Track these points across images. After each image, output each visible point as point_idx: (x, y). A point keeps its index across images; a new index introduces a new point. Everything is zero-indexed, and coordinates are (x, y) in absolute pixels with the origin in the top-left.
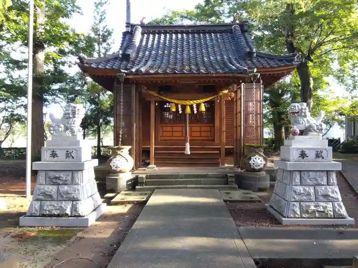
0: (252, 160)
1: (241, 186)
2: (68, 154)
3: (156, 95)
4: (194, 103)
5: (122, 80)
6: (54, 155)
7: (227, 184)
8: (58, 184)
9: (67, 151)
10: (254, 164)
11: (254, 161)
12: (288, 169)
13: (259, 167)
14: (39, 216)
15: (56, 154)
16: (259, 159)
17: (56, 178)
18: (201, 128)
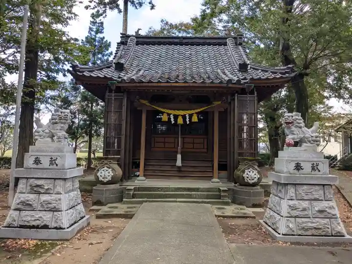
0: (246, 173)
1: (234, 202)
2: (52, 161)
3: (148, 104)
4: (187, 113)
5: (114, 88)
6: (37, 161)
7: (220, 199)
8: (40, 193)
9: (51, 158)
10: (248, 177)
11: (247, 174)
12: (282, 182)
13: (253, 181)
14: (17, 227)
15: (39, 161)
16: (253, 172)
17: (37, 186)
18: (194, 140)
